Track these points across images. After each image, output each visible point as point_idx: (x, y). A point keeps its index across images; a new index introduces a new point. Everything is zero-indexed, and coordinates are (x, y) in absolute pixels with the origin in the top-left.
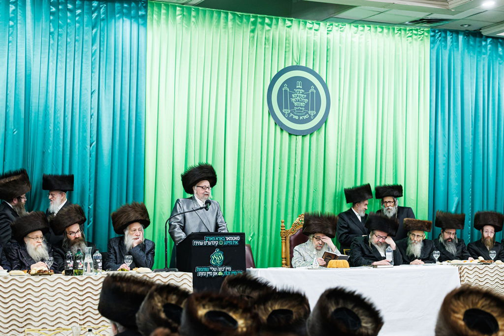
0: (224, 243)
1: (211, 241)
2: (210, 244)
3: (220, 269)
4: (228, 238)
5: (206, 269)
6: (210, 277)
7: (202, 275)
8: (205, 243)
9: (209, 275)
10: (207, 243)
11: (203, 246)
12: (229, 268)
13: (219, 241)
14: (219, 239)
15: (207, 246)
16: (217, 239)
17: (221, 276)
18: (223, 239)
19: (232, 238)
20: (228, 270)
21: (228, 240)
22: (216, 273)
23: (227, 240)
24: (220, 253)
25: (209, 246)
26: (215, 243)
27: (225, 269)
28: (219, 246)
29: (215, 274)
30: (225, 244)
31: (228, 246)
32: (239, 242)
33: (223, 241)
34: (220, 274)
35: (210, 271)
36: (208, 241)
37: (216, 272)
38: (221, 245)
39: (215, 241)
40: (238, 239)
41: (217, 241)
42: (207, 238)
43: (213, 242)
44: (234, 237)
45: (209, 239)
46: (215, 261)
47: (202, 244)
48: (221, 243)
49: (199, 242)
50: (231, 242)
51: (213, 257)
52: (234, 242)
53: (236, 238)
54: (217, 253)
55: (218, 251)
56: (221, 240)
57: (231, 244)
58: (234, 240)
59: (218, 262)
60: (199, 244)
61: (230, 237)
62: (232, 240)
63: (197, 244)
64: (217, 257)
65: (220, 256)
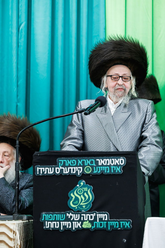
0: (93, 170)
1: (69, 166)
2: (66, 172)
3: (86, 217)
4: (101, 162)
5: (59, 216)
6: (67, 231)
7: (52, 226)
8: (58, 170)
9: (64, 227)
10: (62, 170)
11: (54, 175)
12: (104, 216)
13: (84, 166)
14: (83, 162)
15: (61, 175)
16: (80, 162)
17: (88, 229)
18: (92, 162)
19: (110, 161)
20: (101, 220)
21: (103, 165)
22: (79, 224)
23: (100, 164)
24: (86, 189)
25: (66, 175)
26: (77, 170)
27: (96, 217)
28: (84, 176)
29: (77, 225)
30: (95, 172)
31: (102, 175)
32: (124, 168)
33: (92, 167)
34: (87, 225)
35: (67, 219)
36: (64, 166)
37: (79, 221)
38: (89, 175)
39: (77, 166)
40: (122, 162)
41: (80, 166)
42: (61, 162)
43: (72, 168)
44: (113, 159)
45: (64, 162)
46: (76, 202)
47: (51, 173)
48: (88, 169)
49: (46, 168)
50: (108, 167)
51: (72, 195)
52: (114, 168)
53: (117, 161)
54: (81, 188)
55: (82, 184)
56: (88, 165)
57: (108, 172)
58: (114, 165)
59: (81, 204)
60: (45, 173)
61: (106, 160)
62: (109, 164)
63: (43, 172)
64: (80, 195)
65: (85, 194)
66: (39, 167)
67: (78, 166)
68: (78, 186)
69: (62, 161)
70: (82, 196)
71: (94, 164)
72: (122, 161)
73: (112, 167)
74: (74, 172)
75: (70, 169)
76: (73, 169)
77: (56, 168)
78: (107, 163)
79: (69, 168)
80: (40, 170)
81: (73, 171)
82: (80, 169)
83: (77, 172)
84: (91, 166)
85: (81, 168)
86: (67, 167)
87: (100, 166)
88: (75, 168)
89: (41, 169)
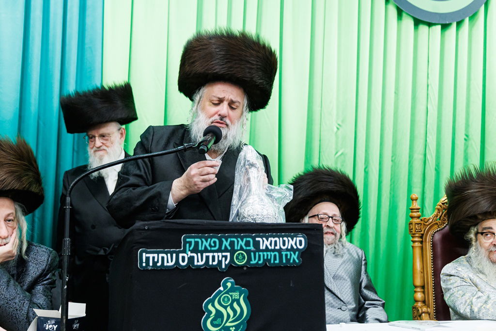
1: (206, 251)
2: (199, 262)
4: (265, 243)
10: (191, 259)
11: (177, 268)
14: (232, 244)
16: (226, 243)
18: (247, 244)
21: (267, 250)
24: (236, 295)
25: (198, 268)
26: (221, 259)
28: (233, 270)
30: (253, 262)
31: (266, 268)
32: (303, 254)
33: (248, 252)
36: (196, 250)
38: (242, 267)
39: (219, 250)
40: (301, 245)
41: (226, 250)
42: (190, 243)
43: (211, 255)
44: (285, 239)
45: (197, 243)
46: (219, 321)
47: (170, 264)
48: (240, 257)
49: (161, 255)
50: (277, 253)
51: (210, 307)
52: (286, 255)
53: (292, 242)
54: (227, 293)
55: (229, 285)
56: (242, 249)
57: (277, 261)
58: (287, 250)
59: (228, 324)
60: (159, 264)
61: (273, 240)
62: (277, 247)
63: (155, 263)
64: (225, 308)
65: (235, 305)
66: (147, 253)
67: (222, 252)
68: (221, 288)
69: (193, 240)
70: (229, 309)
71: (252, 248)
72: (301, 242)
73: (284, 253)
74: (215, 263)
75: (207, 257)
76: (213, 257)
77: (181, 255)
78: (276, 245)
79: (205, 255)
80: (148, 259)
81: (213, 260)
82: (226, 257)
83: (220, 262)
84: (246, 251)
85: (228, 254)
86: (202, 252)
87: (263, 251)
88: (216, 254)
89: (151, 256)
